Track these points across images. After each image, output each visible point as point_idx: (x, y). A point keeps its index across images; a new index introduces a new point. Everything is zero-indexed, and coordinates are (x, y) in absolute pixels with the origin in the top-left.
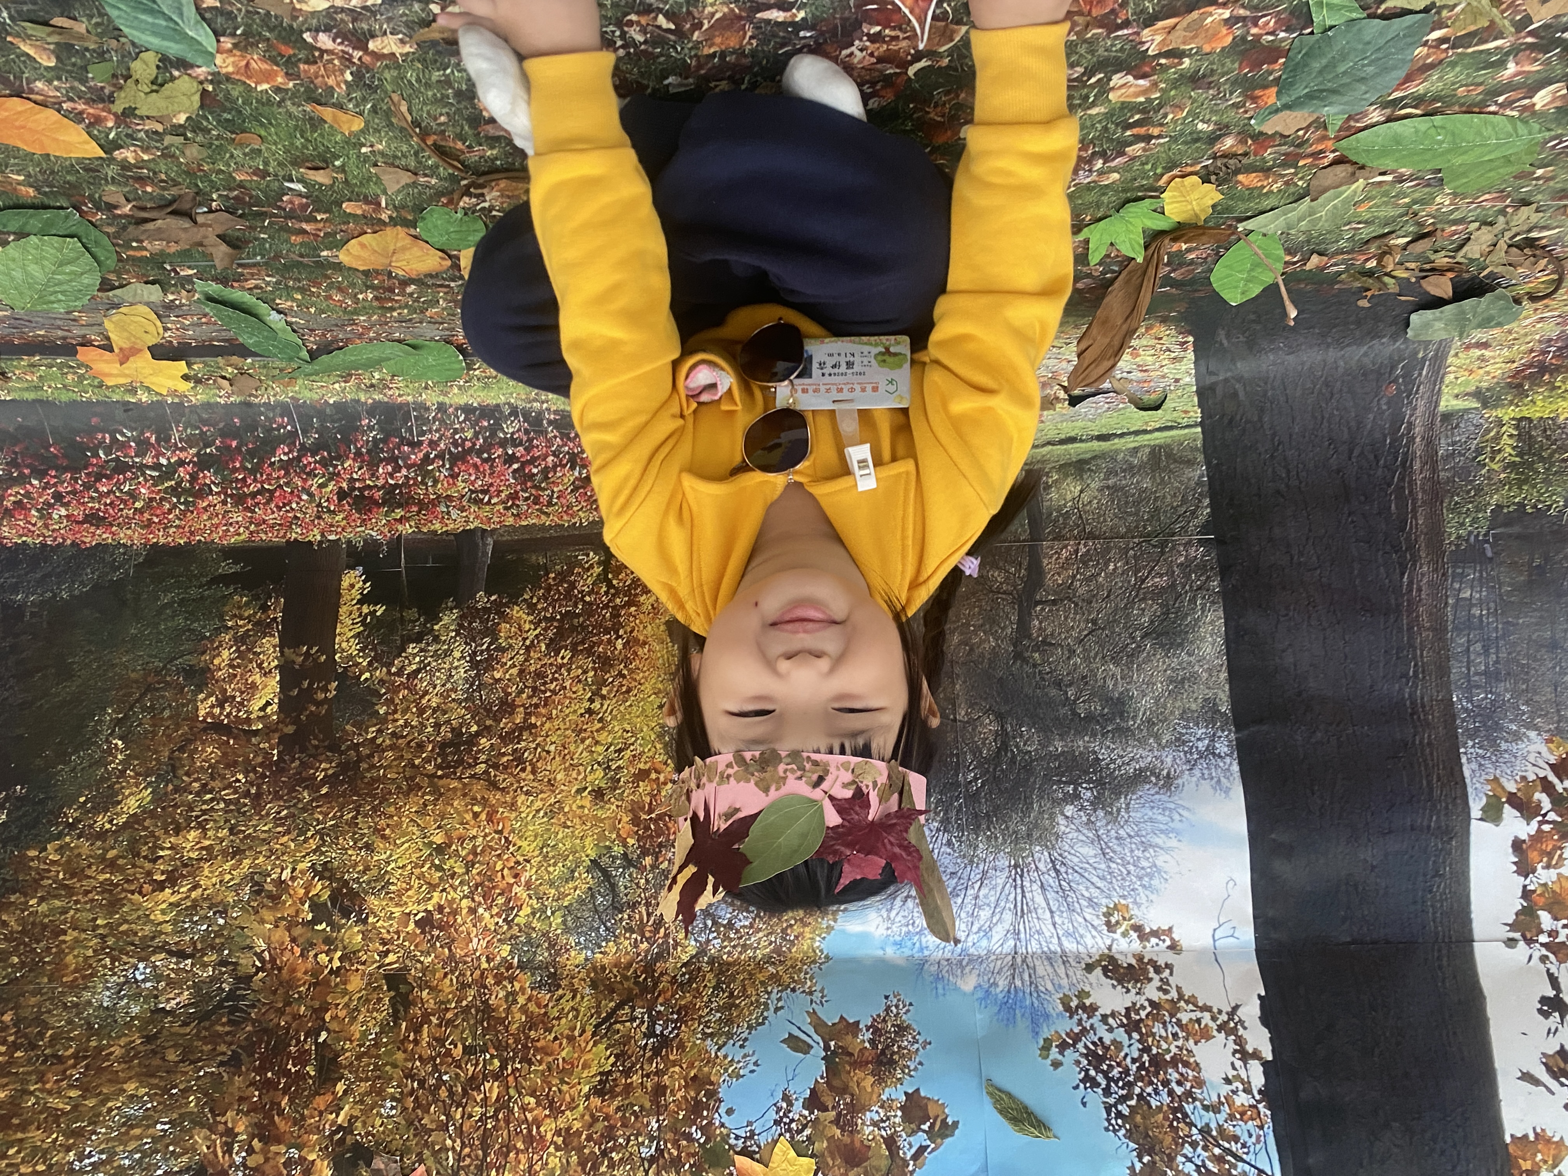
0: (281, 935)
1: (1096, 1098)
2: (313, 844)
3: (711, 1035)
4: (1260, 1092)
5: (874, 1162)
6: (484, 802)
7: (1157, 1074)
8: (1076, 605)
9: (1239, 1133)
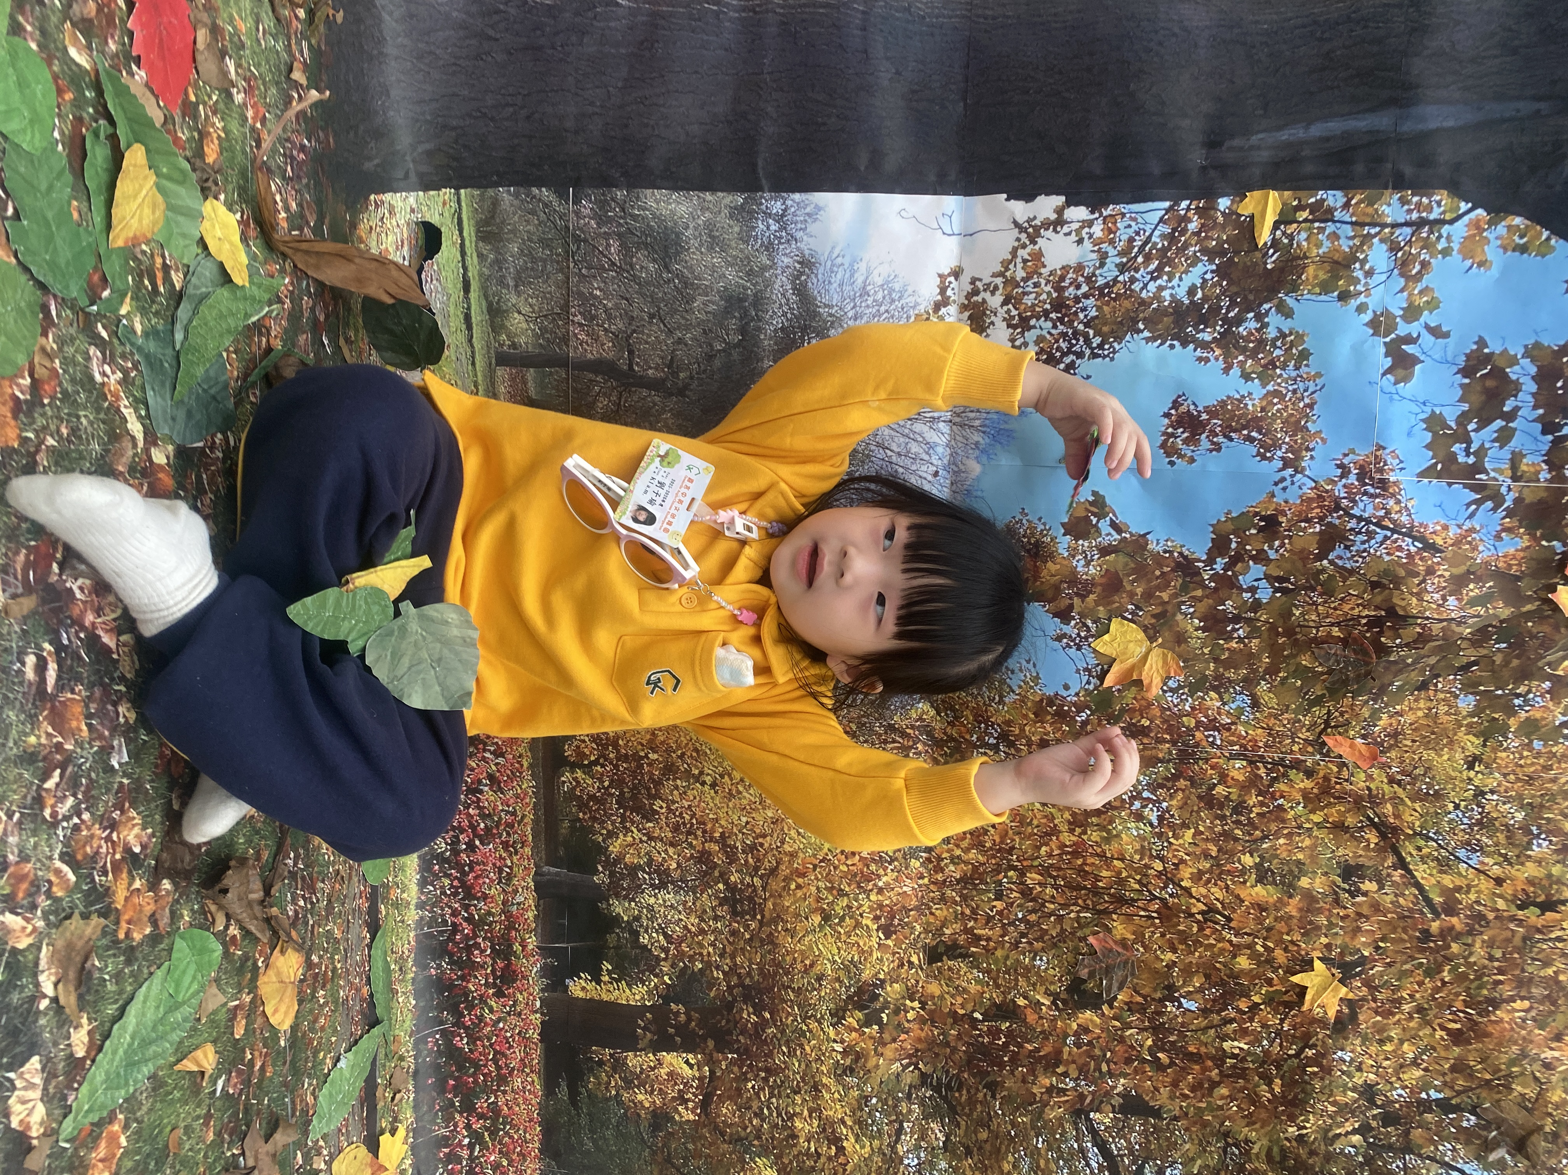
0: (889, 1051)
1: (1085, 366)
2: (814, 1025)
3: (1001, 697)
4: (1092, 212)
5: (1120, 567)
6: (787, 880)
7: (1069, 307)
8: (634, 331)
9: (1125, 237)
